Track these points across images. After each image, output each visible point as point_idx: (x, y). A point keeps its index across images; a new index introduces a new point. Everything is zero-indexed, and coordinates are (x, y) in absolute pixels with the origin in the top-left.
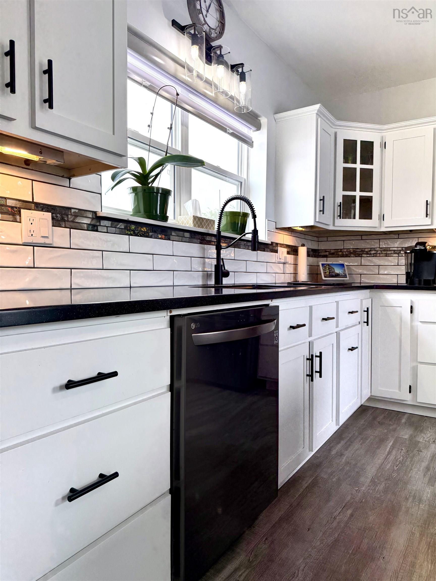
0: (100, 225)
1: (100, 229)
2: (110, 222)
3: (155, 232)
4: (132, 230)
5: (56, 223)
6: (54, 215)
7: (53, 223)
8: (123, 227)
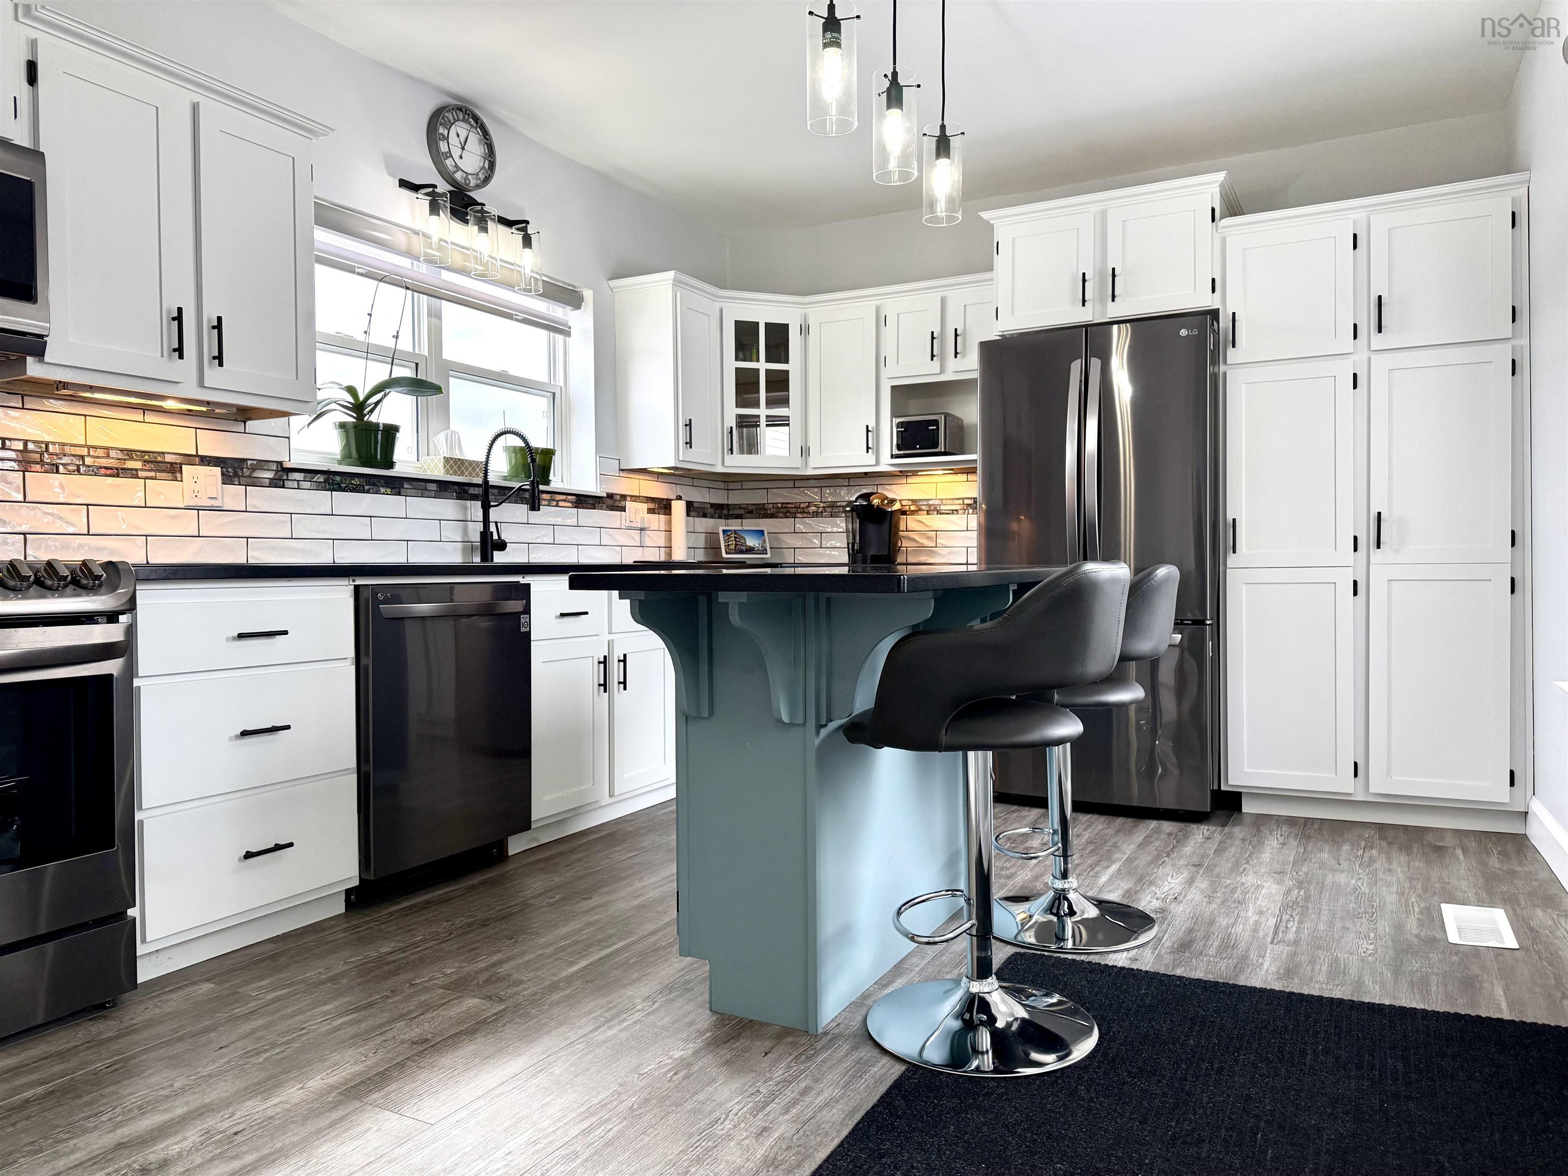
0: (288, 480)
1: (287, 484)
2: (302, 475)
3: (374, 484)
4: (336, 484)
5: (227, 479)
6: (224, 470)
7: (223, 480)
8: (322, 480)
